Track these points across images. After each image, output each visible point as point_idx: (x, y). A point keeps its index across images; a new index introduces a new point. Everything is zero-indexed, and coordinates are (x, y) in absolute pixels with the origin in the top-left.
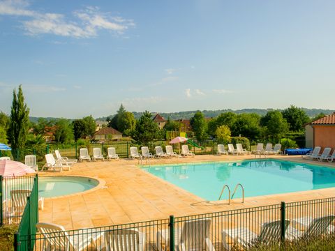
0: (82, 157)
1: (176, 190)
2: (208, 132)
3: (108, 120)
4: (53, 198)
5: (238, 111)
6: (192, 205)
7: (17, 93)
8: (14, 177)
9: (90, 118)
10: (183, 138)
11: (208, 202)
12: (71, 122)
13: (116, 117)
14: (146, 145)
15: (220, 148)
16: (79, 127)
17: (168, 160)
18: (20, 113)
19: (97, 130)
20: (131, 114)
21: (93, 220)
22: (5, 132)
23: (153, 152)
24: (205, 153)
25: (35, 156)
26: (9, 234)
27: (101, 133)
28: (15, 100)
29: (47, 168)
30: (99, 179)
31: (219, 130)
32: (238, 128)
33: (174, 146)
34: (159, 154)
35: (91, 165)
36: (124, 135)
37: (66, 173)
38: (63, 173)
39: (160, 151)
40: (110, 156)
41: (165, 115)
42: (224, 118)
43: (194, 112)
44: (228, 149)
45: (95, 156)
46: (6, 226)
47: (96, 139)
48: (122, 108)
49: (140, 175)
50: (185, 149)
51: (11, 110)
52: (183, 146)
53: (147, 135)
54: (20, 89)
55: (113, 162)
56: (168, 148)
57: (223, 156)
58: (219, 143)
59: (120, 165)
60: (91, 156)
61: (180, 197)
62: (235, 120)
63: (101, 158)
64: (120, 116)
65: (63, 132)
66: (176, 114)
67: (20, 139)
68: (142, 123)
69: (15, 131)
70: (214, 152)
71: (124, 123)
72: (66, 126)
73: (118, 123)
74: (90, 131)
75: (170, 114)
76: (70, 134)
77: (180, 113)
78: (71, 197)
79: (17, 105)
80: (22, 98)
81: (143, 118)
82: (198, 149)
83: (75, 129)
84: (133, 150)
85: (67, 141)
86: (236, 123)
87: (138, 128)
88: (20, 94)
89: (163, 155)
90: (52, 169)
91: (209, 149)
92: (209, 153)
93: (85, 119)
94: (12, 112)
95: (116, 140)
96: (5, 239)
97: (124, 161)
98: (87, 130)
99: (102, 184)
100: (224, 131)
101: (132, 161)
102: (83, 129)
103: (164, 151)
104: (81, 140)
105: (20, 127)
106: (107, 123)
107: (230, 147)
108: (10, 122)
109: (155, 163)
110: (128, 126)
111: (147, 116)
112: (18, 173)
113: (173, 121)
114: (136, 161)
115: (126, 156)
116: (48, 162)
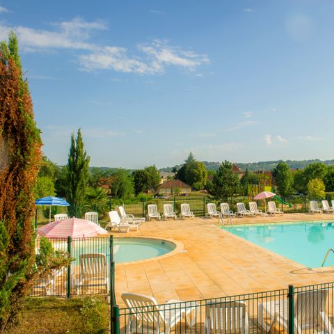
0: (150, 215)
1: (270, 256)
2: (293, 186)
3: (174, 170)
4: (124, 264)
5: (327, 162)
6: (291, 272)
7: (75, 138)
8: (84, 239)
9: (154, 168)
10: (268, 193)
11: (310, 269)
12: (131, 173)
13: (184, 167)
14: (226, 201)
15: (312, 205)
16: (140, 179)
17: (252, 220)
18: (79, 162)
19: (162, 182)
20: (202, 164)
21: (177, 291)
22: (53, 184)
23: (234, 210)
24: (295, 211)
25: (96, 213)
26: (81, 306)
27: (166, 186)
28: (73, 146)
29: (111, 228)
30: (175, 242)
31: (311, 184)
32: (330, 182)
33: (259, 203)
34: (241, 212)
35: (161, 224)
36: (194, 189)
37: (134, 234)
38: (129, 234)
39: (242, 209)
40: (183, 213)
41: (241, 165)
42: (313, 170)
43: (276, 162)
44: (321, 207)
45: (166, 214)
46: (74, 297)
47: (160, 193)
48: (191, 157)
49: (223, 237)
50: (271, 206)
51: (68, 158)
52: (269, 203)
53: (227, 189)
54: (79, 133)
55: (187, 221)
56: (252, 204)
57: (317, 215)
58: (310, 200)
59: (196, 225)
60: (161, 214)
61: (275, 263)
62: (326, 172)
63: (172, 216)
64: (188, 166)
65: (121, 185)
66: (254, 164)
67: (78, 192)
68: (220, 175)
69: (73, 183)
70: (305, 210)
71: (193, 175)
72: (125, 178)
73: (186, 175)
74: (153, 184)
75: (247, 165)
76: (129, 187)
77: (259, 163)
78: (146, 263)
79: (75, 152)
80: (82, 145)
81: (221, 169)
82: (286, 207)
83: (136, 181)
84: (211, 207)
85: (126, 195)
86: (327, 176)
87: (216, 180)
88: (79, 139)
89: (246, 213)
90: (117, 229)
91: (299, 207)
92: (300, 211)
93: (148, 170)
94: (69, 160)
95: (184, 195)
96: (76, 313)
97: (200, 220)
98: (150, 182)
99: (180, 247)
100: (317, 185)
101: (209, 220)
102: (145, 181)
103: (248, 208)
104: (142, 195)
105: (78, 179)
106: (173, 175)
107: (325, 203)
108: (67, 172)
109: (237, 223)
110: (198, 179)
111: (226, 166)
112: (88, 234)
113: (251, 173)
114: (215, 220)
115: (202, 214)
116: (112, 221)
